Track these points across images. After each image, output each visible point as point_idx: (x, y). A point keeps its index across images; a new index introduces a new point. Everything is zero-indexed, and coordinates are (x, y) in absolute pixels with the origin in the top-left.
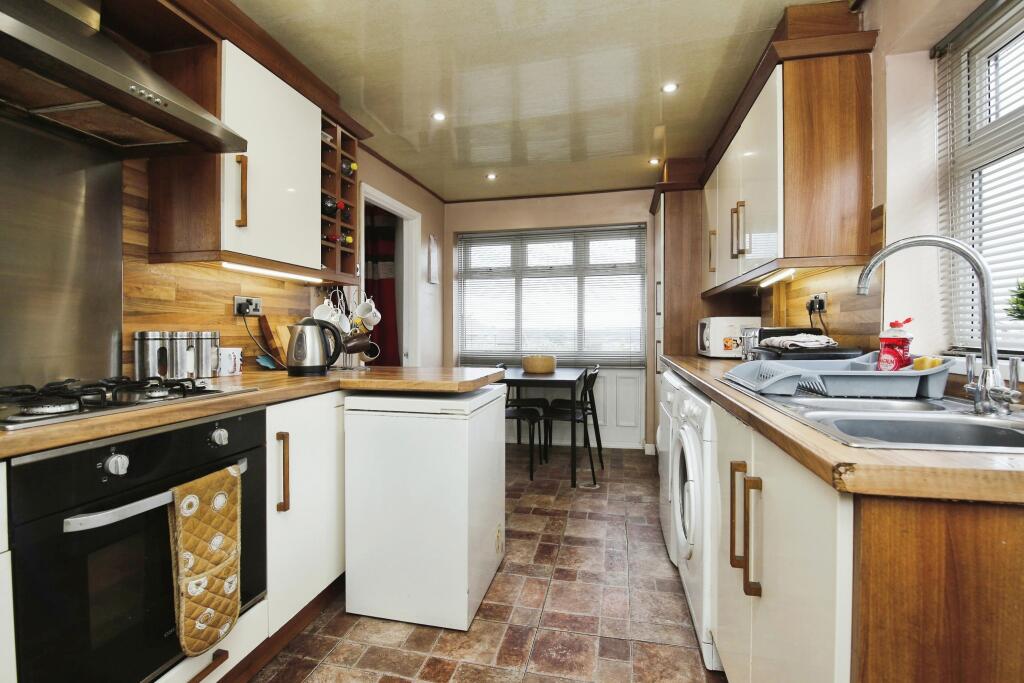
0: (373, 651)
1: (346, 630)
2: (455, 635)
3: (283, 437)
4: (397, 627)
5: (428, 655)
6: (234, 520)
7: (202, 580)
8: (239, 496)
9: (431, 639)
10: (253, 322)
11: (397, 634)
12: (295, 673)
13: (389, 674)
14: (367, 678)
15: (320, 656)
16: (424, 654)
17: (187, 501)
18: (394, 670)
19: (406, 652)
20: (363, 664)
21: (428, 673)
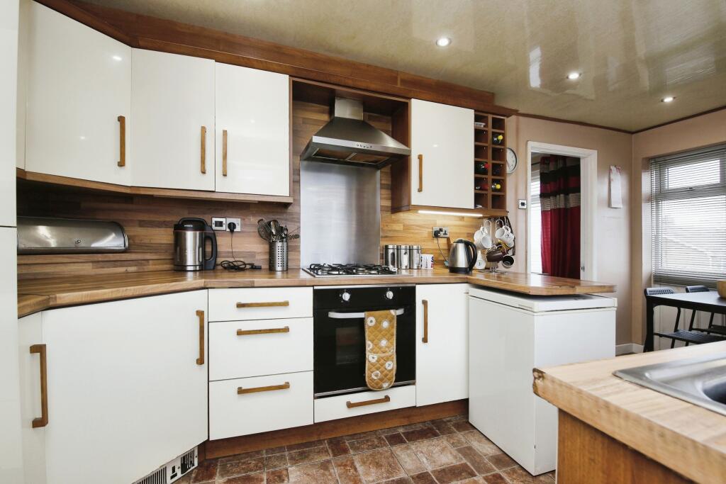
0: (470, 448)
1: (464, 430)
2: (524, 473)
3: (425, 303)
4: (492, 446)
5: (497, 471)
6: (392, 335)
7: (375, 356)
8: (395, 325)
9: (508, 465)
10: (443, 242)
11: (489, 449)
12: (428, 433)
13: (469, 464)
14: (457, 458)
15: (443, 434)
16: (495, 468)
17: (371, 320)
18: (473, 465)
19: (486, 461)
20: (460, 451)
21: (491, 479)
